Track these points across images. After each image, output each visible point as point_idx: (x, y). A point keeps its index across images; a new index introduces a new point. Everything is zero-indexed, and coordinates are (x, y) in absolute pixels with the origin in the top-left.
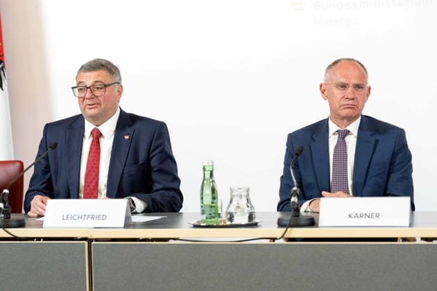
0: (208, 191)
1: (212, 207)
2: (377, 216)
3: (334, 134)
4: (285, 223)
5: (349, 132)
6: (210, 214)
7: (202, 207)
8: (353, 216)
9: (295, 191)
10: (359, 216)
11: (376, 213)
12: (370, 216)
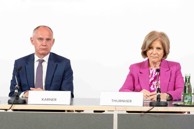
3: (37, 61)
4: (11, 102)
5: (44, 60)
8: (44, 100)
9: (17, 87)
10: (47, 100)
11: (55, 98)
12: (52, 100)
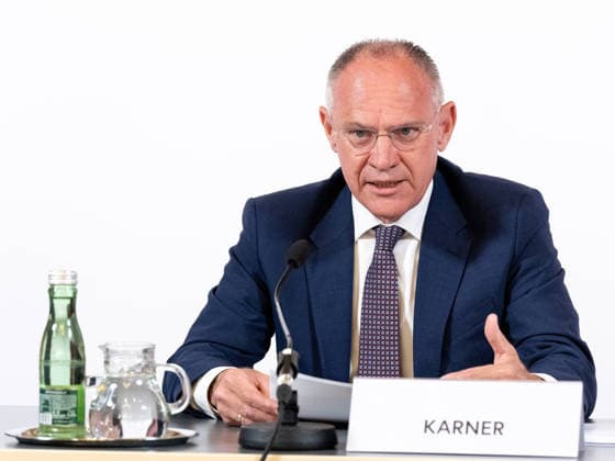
0: (61, 352)
1: (69, 392)
2: (499, 427)
3: (366, 234)
4: (259, 439)
5: (404, 231)
6: (65, 412)
7: (42, 391)
8: (435, 427)
9: (289, 356)
10: (451, 428)
11: (493, 420)
12: (479, 429)
